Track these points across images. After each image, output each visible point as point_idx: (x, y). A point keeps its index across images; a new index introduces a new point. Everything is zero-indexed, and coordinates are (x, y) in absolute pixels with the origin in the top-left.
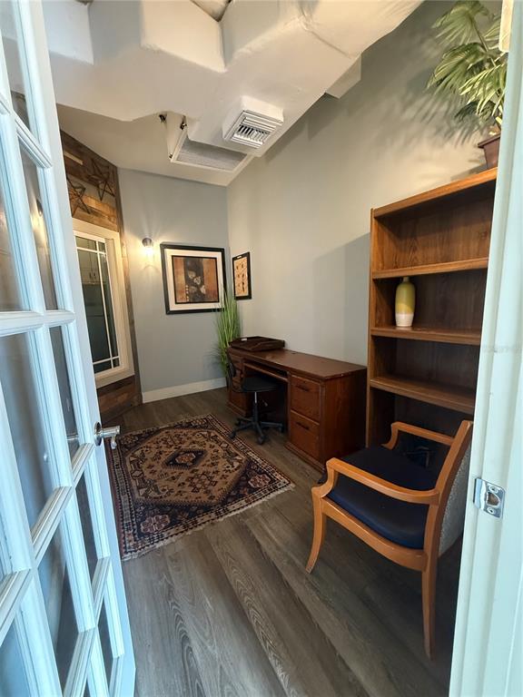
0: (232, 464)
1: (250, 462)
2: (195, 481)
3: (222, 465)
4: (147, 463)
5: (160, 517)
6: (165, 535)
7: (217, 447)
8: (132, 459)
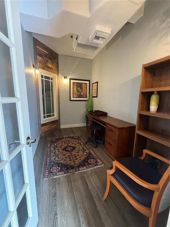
0: (84, 153)
1: (90, 154)
2: (71, 157)
3: (81, 153)
4: (57, 148)
5: (57, 167)
6: (58, 174)
7: (80, 146)
8: (53, 146)
